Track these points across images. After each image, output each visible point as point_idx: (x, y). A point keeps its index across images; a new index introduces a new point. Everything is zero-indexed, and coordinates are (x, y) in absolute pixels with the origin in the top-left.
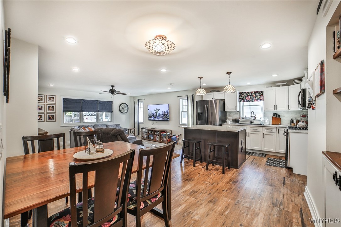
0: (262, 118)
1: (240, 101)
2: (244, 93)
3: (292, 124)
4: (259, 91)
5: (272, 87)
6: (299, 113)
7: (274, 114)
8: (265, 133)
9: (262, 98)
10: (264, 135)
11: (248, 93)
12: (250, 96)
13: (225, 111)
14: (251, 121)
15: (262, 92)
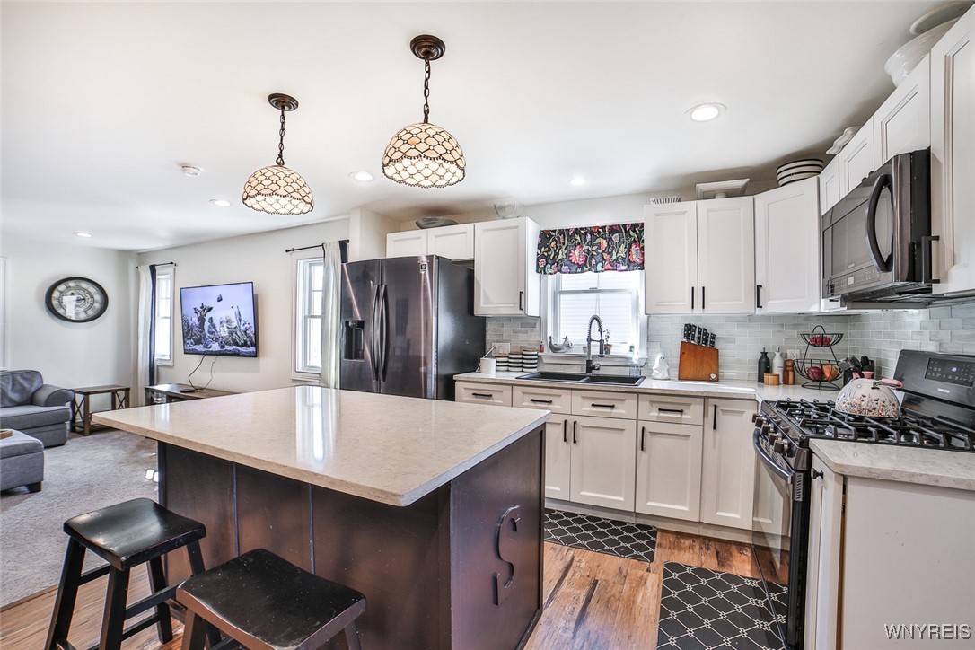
0: (636, 349)
1: (541, 270)
2: (561, 232)
3: (766, 377)
4: (624, 226)
5: (680, 201)
6: (795, 326)
7: (689, 330)
8: (650, 427)
9: (635, 257)
10: (647, 435)
11: (577, 231)
12: (585, 247)
13: (477, 313)
14: (589, 362)
15: (638, 228)
